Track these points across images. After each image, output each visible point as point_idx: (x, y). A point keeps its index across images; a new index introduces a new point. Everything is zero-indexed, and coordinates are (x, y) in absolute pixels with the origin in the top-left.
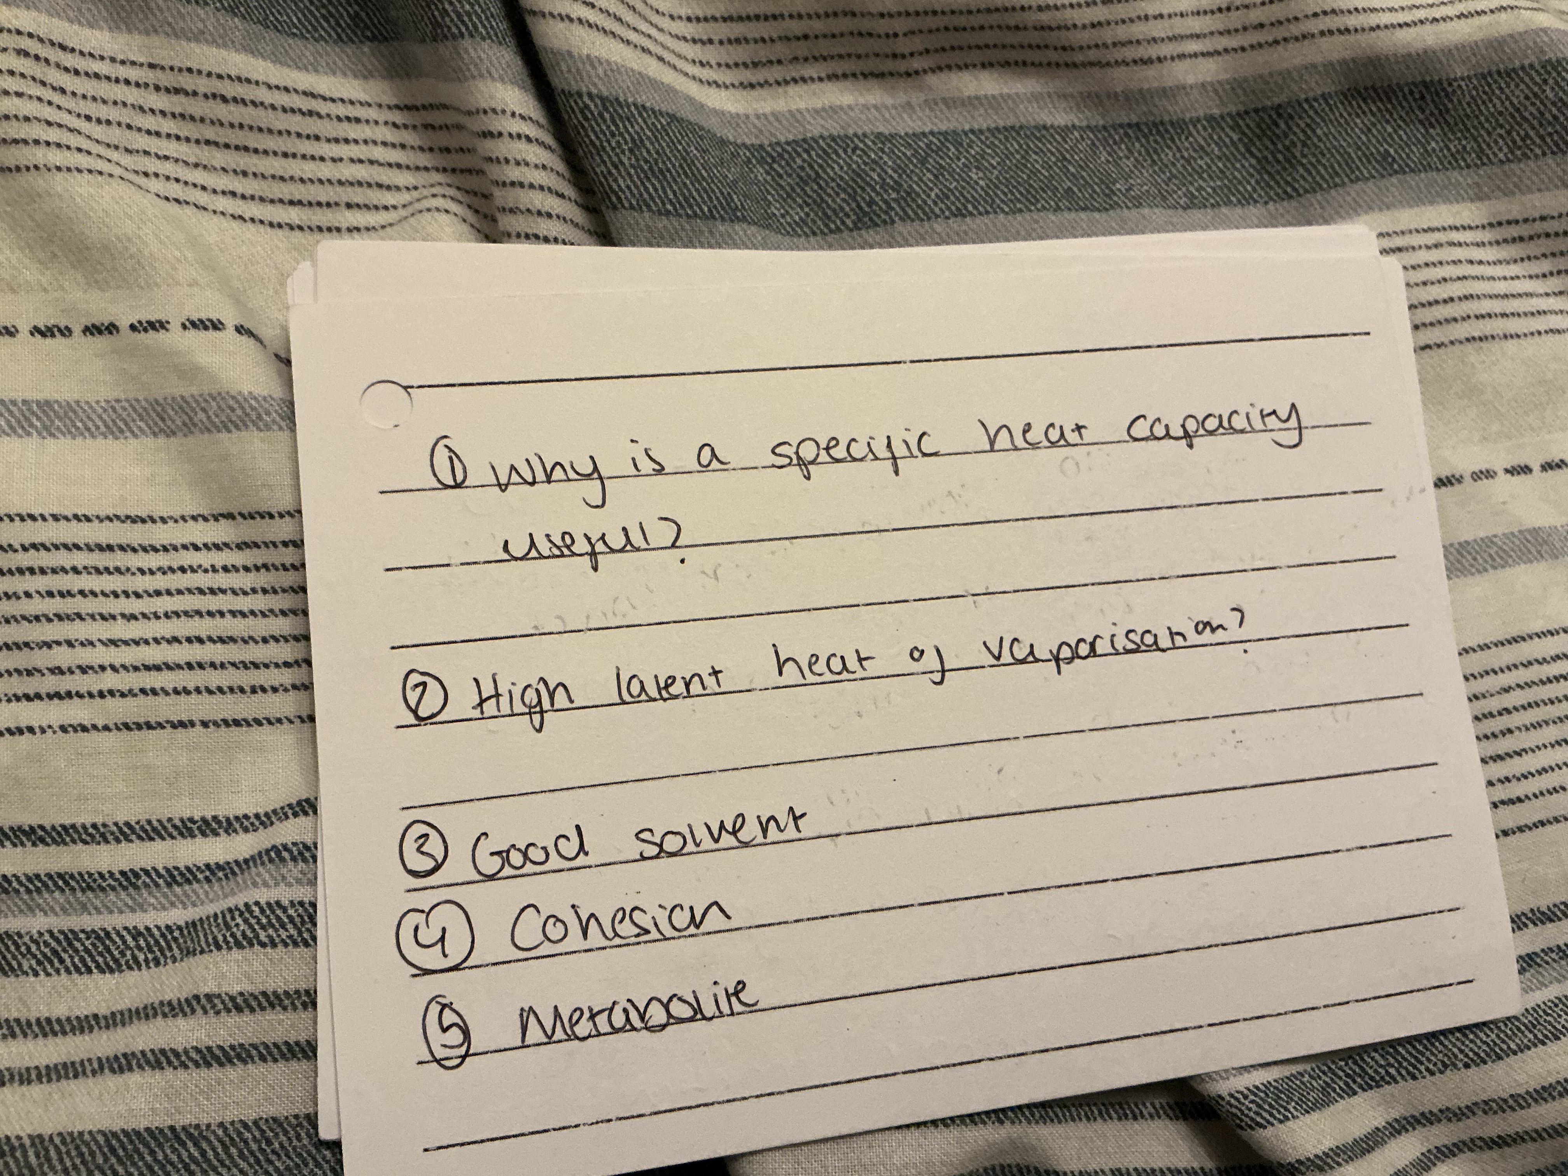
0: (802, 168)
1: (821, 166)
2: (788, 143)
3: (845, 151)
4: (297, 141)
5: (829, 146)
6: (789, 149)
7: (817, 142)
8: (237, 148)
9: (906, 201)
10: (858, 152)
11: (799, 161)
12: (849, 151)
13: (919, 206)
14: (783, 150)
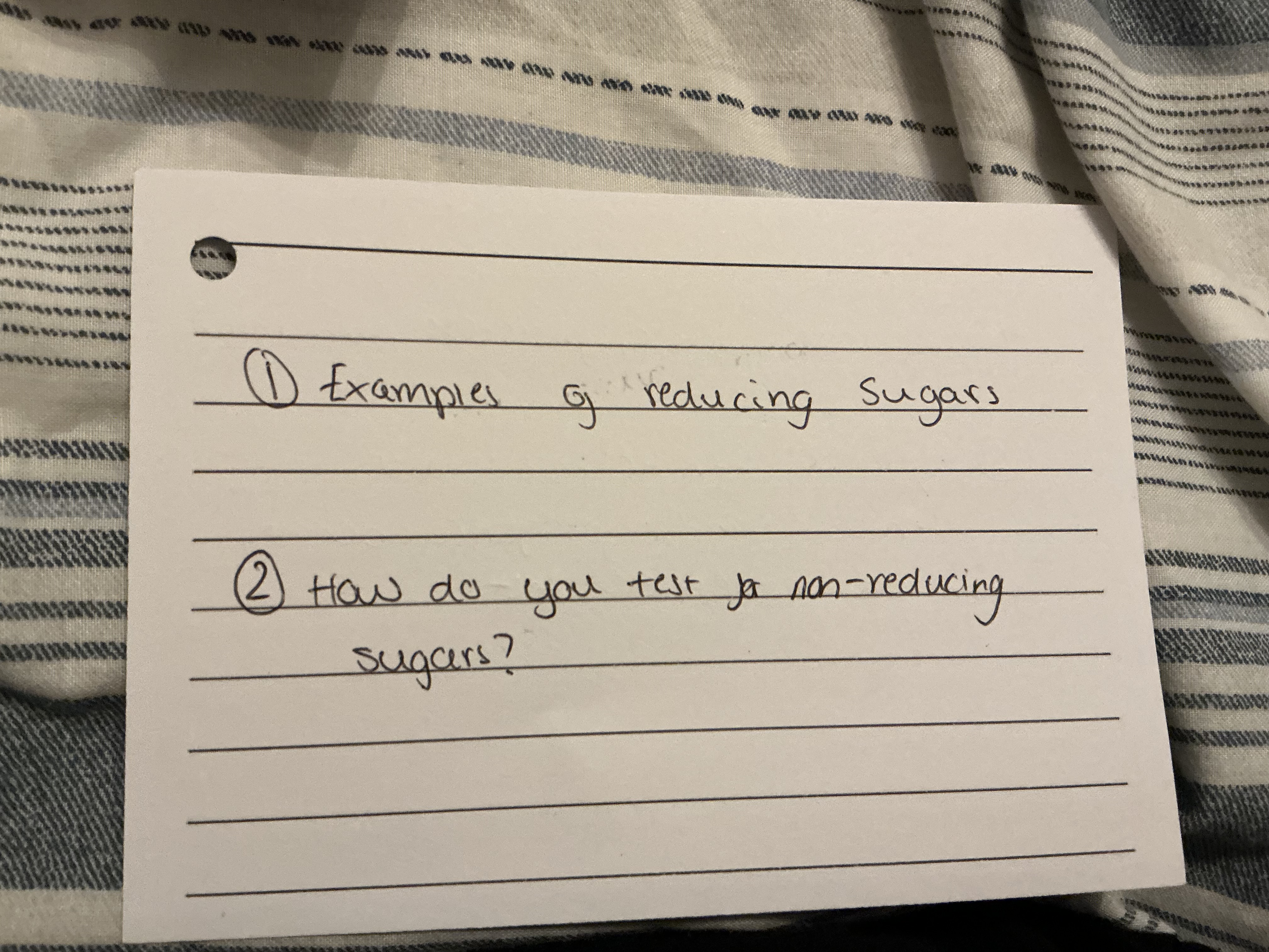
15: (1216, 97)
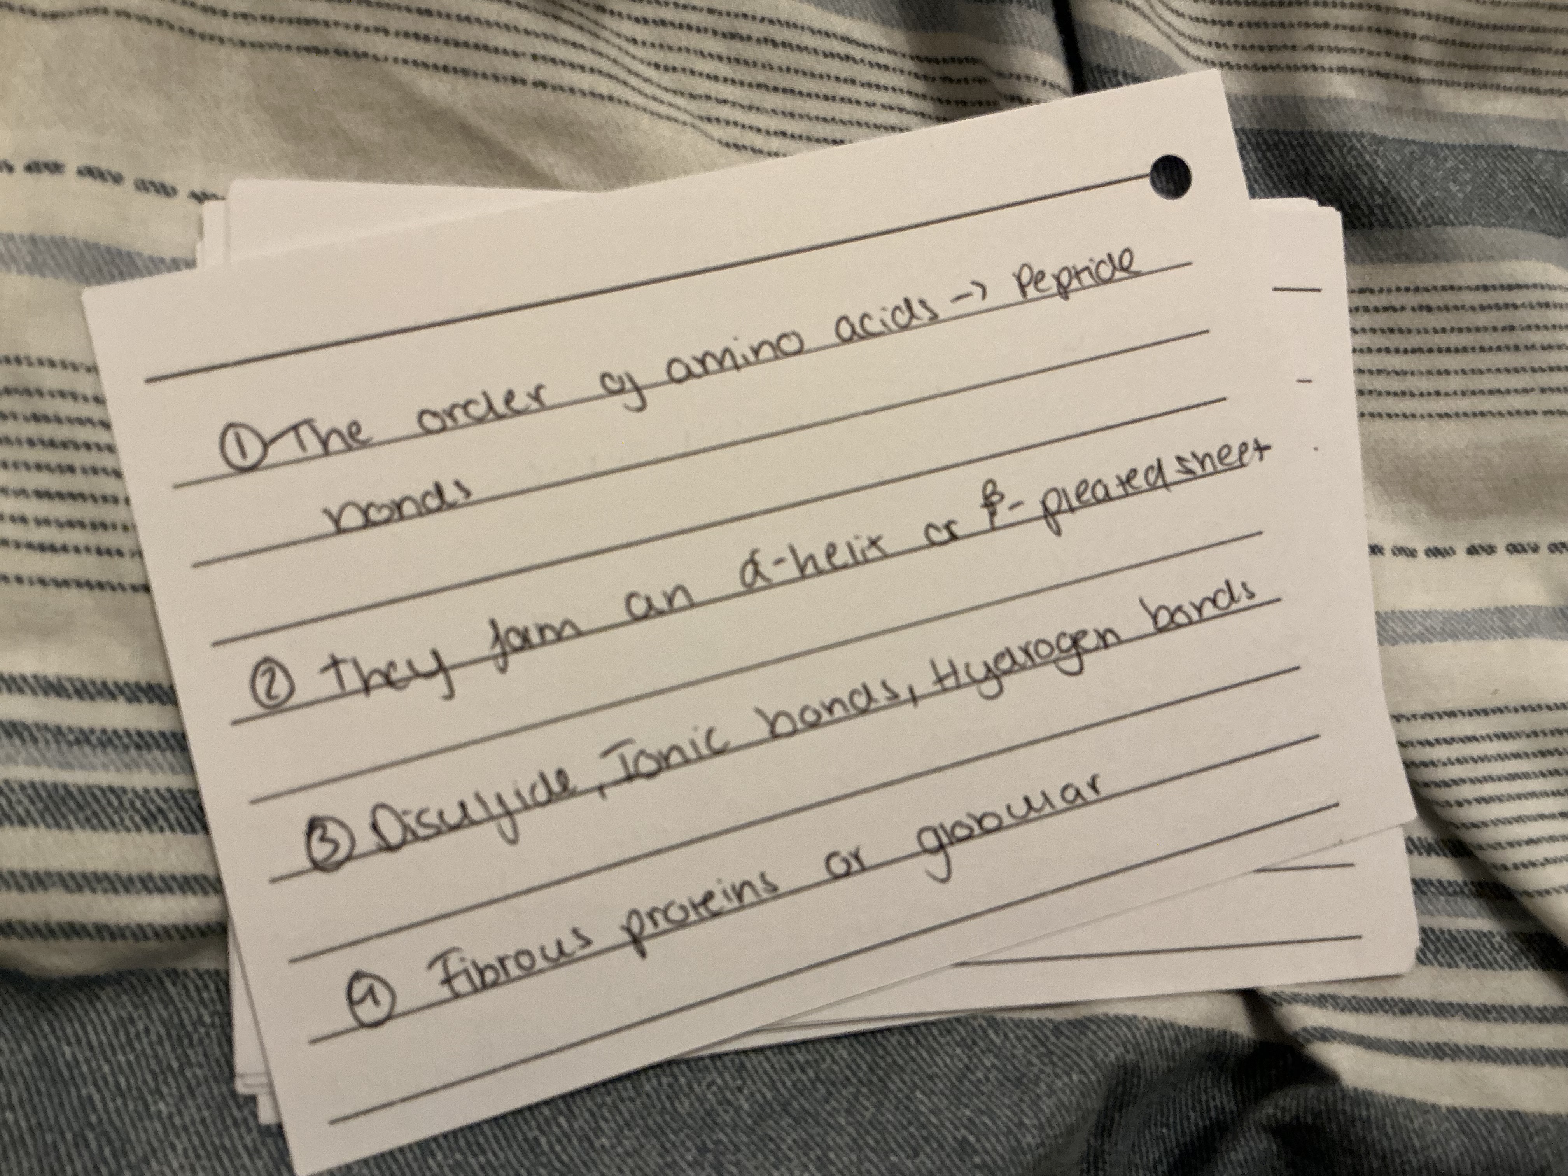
0: (1293, 161)
1: (1312, 162)
2: (1286, 133)
3: (1341, 150)
4: (836, 85)
5: (1325, 143)
6: (1285, 139)
7: (1313, 137)
8: (785, 91)
9: (1390, 207)
10: (1354, 153)
11: (1292, 155)
12: (1345, 150)
13: (1403, 214)
14: (1280, 139)
15: (1381, 291)
